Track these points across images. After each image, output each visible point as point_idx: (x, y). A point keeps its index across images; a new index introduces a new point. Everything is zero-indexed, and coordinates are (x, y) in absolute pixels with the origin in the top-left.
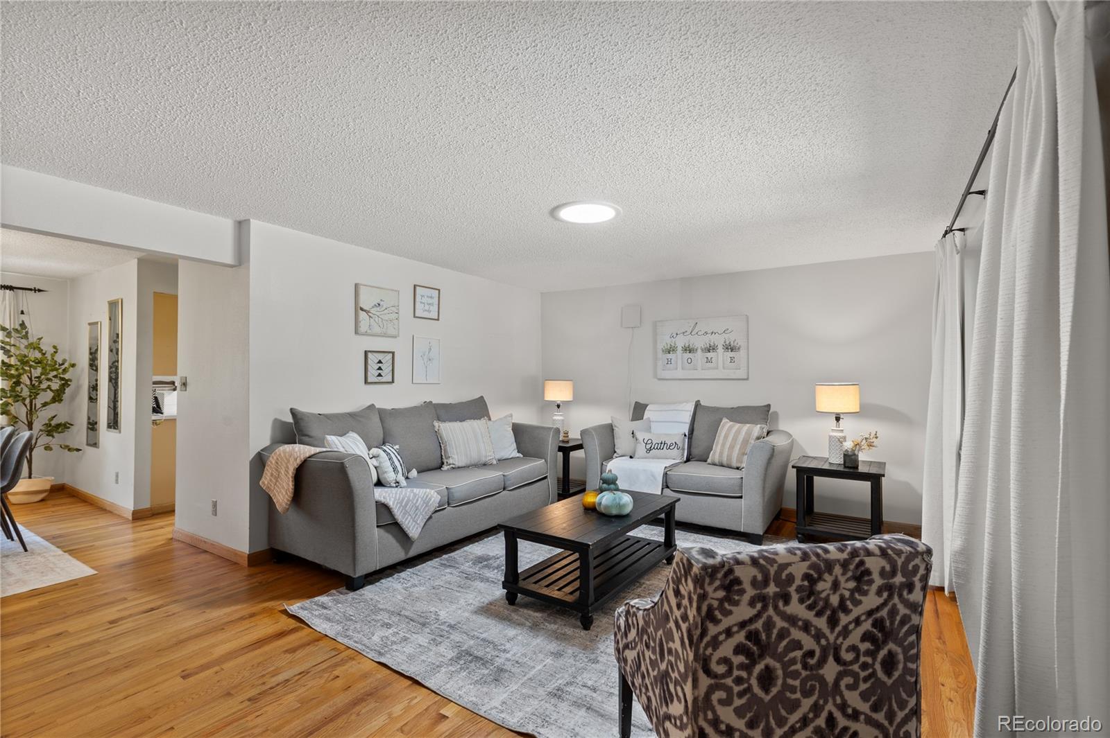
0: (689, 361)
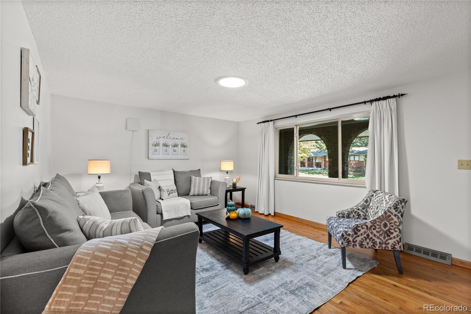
0: (166, 151)
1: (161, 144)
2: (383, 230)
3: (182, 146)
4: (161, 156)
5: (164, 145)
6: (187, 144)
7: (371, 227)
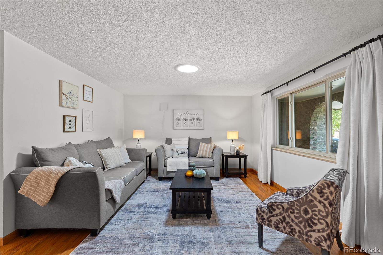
0: (185, 123)
1: (182, 119)
2: (303, 216)
3: (198, 120)
4: (182, 128)
5: (184, 120)
6: (202, 118)
7: (288, 209)
